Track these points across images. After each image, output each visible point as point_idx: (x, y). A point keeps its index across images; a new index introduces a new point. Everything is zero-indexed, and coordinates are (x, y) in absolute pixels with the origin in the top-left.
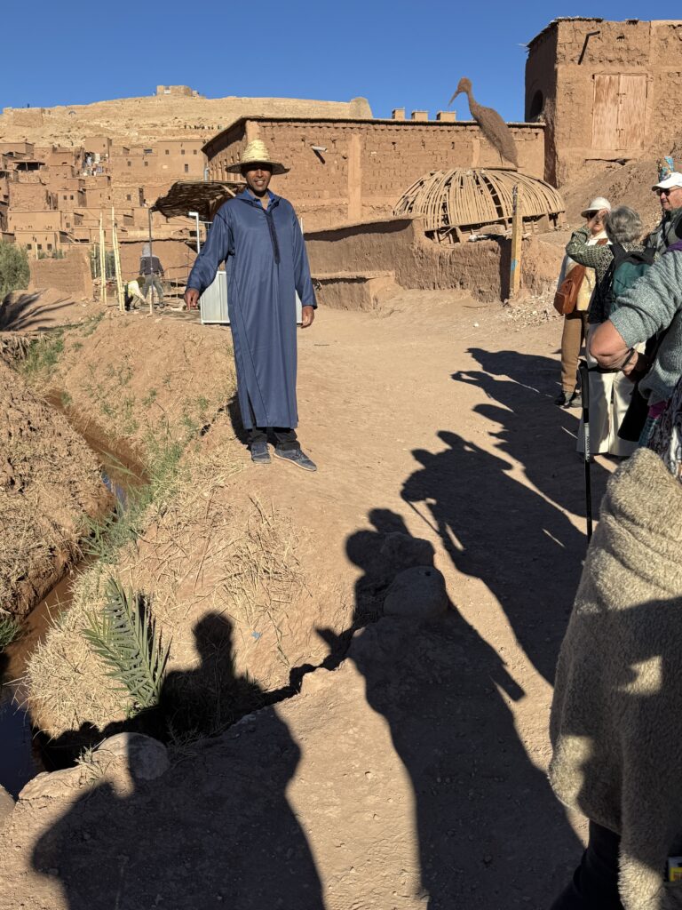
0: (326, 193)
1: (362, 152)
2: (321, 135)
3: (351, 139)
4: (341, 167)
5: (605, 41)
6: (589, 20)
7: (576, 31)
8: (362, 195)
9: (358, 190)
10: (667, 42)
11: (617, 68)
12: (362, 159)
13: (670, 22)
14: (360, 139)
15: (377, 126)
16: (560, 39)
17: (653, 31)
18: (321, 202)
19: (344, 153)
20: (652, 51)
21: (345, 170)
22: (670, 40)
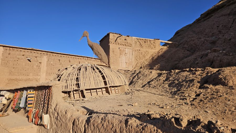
0: (31, 74)
1: (47, 62)
2: (31, 55)
3: (43, 57)
4: (38, 66)
5: (122, 40)
6: (118, 34)
7: (114, 36)
8: (46, 75)
9: (45, 74)
10: (136, 42)
11: (125, 47)
12: (47, 64)
13: (137, 38)
14: (47, 57)
15: (53, 54)
16: (110, 38)
17: (133, 39)
18: (28, 77)
19: (40, 61)
20: (133, 44)
21: (40, 67)
22: (137, 42)
